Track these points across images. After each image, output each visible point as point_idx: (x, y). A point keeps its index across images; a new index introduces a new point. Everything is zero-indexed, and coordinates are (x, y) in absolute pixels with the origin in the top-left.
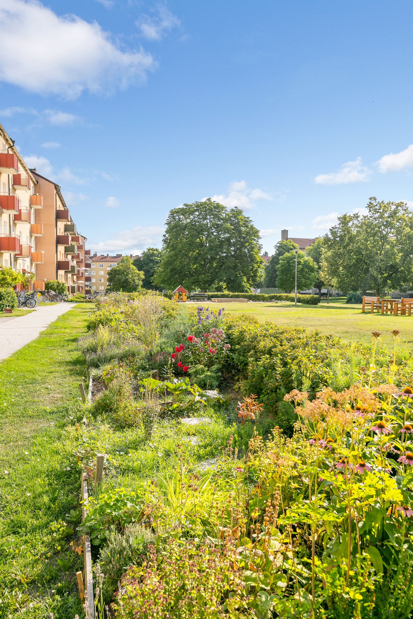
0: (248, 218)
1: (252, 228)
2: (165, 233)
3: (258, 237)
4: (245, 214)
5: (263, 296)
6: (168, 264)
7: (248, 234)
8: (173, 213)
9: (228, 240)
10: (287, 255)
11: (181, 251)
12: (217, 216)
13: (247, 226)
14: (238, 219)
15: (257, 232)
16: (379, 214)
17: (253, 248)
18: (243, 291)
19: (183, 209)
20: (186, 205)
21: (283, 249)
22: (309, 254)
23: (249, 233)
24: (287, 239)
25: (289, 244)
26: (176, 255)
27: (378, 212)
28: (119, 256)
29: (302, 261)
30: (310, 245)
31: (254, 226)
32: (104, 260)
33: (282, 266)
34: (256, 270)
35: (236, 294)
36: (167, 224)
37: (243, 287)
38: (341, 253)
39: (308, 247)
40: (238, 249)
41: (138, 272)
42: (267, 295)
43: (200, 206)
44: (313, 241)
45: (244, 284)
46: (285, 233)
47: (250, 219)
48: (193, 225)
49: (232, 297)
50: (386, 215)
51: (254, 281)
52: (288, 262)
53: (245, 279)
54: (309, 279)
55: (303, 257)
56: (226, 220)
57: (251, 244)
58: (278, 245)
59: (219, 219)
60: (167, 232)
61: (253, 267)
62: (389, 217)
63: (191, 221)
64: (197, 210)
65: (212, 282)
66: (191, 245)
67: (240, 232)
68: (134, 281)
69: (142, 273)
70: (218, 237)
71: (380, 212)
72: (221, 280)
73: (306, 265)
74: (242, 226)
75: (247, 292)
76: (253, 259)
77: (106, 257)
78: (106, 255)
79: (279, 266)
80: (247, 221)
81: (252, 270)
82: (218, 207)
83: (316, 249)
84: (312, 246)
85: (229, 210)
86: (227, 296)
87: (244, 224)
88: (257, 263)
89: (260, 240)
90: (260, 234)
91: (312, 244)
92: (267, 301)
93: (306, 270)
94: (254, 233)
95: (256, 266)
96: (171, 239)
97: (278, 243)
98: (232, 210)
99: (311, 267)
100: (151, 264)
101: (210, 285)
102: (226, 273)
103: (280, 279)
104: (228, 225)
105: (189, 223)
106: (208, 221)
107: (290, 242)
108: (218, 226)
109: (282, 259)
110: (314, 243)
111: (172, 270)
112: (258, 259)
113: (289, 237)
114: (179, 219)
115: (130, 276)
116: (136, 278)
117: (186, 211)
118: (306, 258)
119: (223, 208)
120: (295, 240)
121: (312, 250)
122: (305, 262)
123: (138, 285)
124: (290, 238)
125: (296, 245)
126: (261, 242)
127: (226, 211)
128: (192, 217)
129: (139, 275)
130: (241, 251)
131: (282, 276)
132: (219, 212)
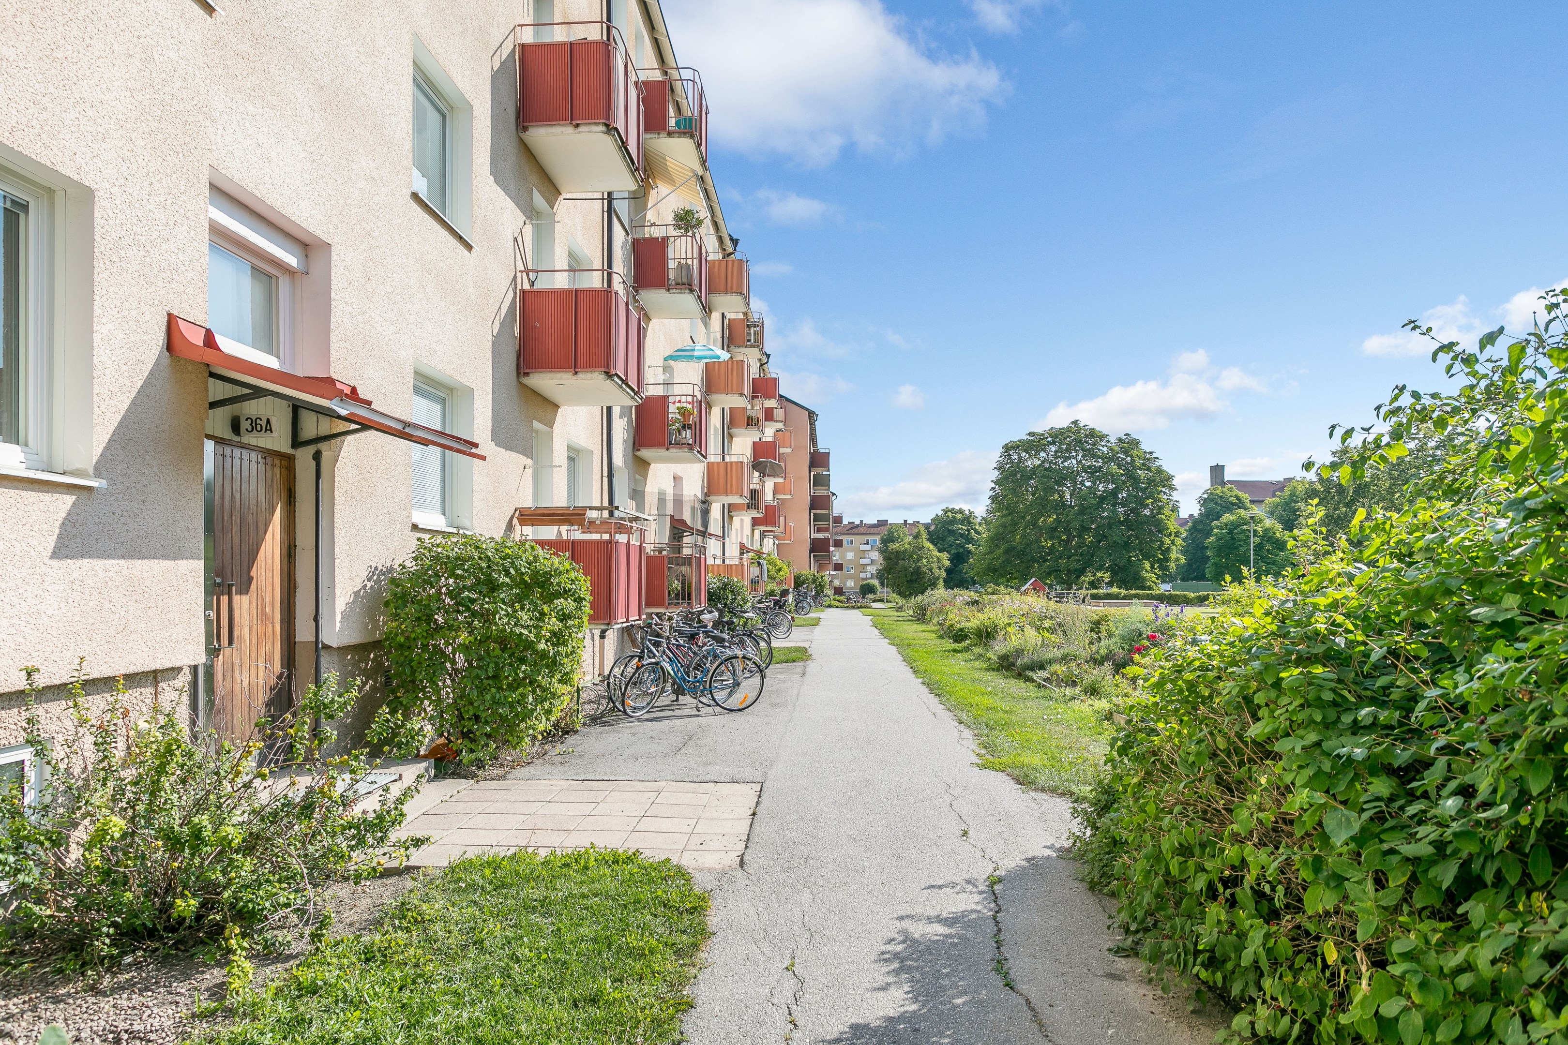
0: (1151, 453)
1: (1159, 470)
2: (993, 485)
3: (1172, 488)
4: (1145, 446)
5: (1185, 596)
6: (996, 539)
7: (1150, 481)
8: (1008, 449)
9: (1114, 493)
10: (1228, 517)
11: (1024, 517)
12: (1090, 454)
13: (1149, 469)
14: (1131, 456)
15: (1171, 477)
16: (1416, 442)
17: (1161, 508)
18: (1143, 588)
19: (1028, 441)
20: (1031, 434)
21: (1216, 503)
22: (1272, 514)
23: (1154, 481)
24: (1223, 484)
25: (1228, 493)
26: (1015, 524)
27: (1414, 439)
28: (882, 523)
29: (1259, 530)
30: (1274, 496)
31: (1164, 468)
32: (855, 531)
33: (1219, 539)
34: (1168, 549)
35: (1133, 592)
36: (998, 468)
37: (1144, 579)
38: (1339, 517)
39: (1270, 500)
40: (1132, 510)
41: (938, 554)
42: (1192, 595)
43: (1057, 435)
44: (1280, 486)
45: (1145, 574)
46: (1217, 471)
47: (1155, 455)
48: (1046, 469)
49: (1125, 597)
50: (1432, 444)
51: (1163, 568)
52: (1231, 532)
53: (1147, 565)
54: (1274, 563)
55: (1261, 521)
56: (1108, 459)
57: (1156, 500)
58: (1205, 496)
59: (1095, 456)
60: (997, 482)
61: (1162, 543)
62: (1437, 448)
63: (1043, 462)
64: (1054, 443)
65: (1081, 572)
66: (1043, 505)
67: (1135, 479)
68: (931, 570)
69: (944, 556)
70: (1092, 490)
71: (1419, 439)
72: (1100, 568)
73: (1268, 536)
74: (1140, 469)
75: (1150, 588)
76: (1161, 529)
77: (858, 526)
78: (857, 522)
79: (1212, 539)
80: (1149, 459)
81: (1160, 548)
82: (1094, 435)
83: (1287, 504)
84: (1279, 497)
85: (1113, 439)
86: (1116, 597)
87: (1143, 464)
88: (1170, 534)
89: (1174, 493)
90: (1175, 482)
91: (1278, 493)
92: (1193, 605)
93: (1268, 546)
94: (1164, 480)
95: (1167, 540)
96: (1005, 496)
97: (1206, 492)
98: (1120, 440)
99: (1278, 540)
100: (951, 539)
101: (1078, 577)
102: (1110, 555)
103: (1215, 564)
104: (1114, 467)
105: (1040, 466)
106: (1074, 461)
107: (1230, 489)
108: (1092, 472)
109: (1217, 527)
110: (1282, 489)
111: (1007, 551)
112: (1172, 529)
113: (1226, 479)
114: (1020, 458)
115: (924, 561)
116: (935, 565)
117: (1034, 444)
118: (1268, 523)
119: (1103, 437)
120: (1240, 485)
121: (1278, 505)
122: (1266, 531)
123: (938, 578)
124: (1230, 482)
125: (1245, 496)
126: (1175, 496)
127: (1108, 441)
128: (1043, 454)
129: (939, 560)
130: (1138, 514)
131: (1217, 559)
132: (1094, 445)
